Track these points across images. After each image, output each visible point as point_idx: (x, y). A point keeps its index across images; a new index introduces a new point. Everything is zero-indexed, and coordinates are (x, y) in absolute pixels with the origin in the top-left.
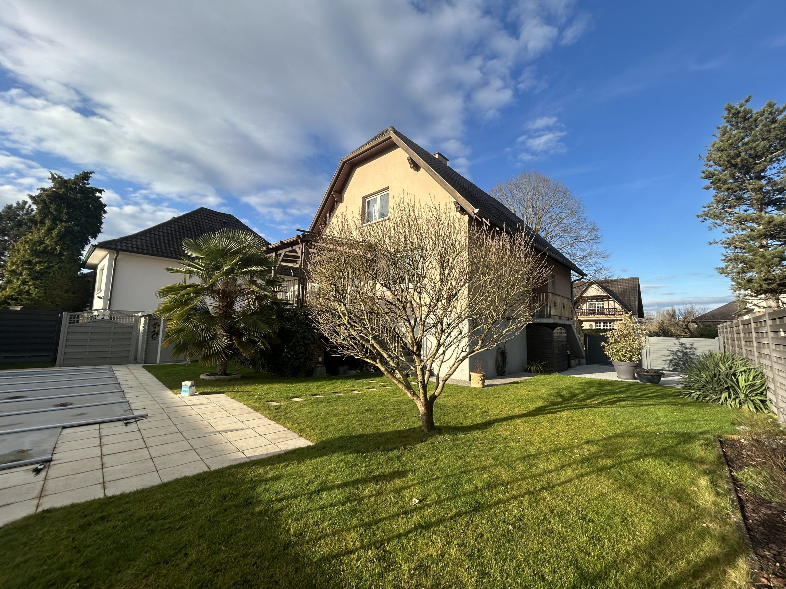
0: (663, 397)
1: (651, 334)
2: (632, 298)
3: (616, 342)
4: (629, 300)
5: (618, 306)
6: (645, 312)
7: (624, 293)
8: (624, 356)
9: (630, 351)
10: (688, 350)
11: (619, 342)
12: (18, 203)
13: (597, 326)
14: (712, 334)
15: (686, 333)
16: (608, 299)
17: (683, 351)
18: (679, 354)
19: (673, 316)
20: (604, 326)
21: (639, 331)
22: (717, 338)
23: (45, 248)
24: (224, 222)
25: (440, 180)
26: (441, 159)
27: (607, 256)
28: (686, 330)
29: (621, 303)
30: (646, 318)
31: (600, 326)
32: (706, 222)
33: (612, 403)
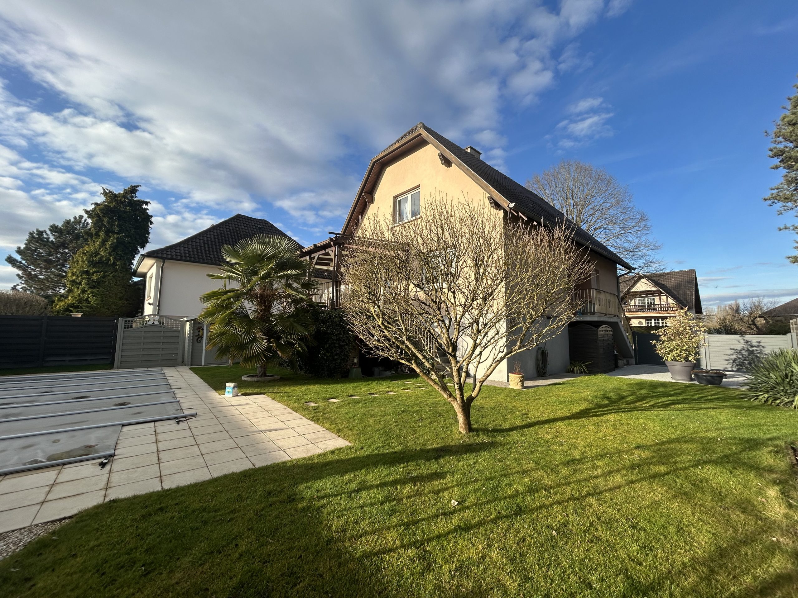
0: (724, 400)
1: (710, 332)
2: (688, 292)
3: (670, 340)
4: (685, 294)
5: (671, 301)
6: (703, 307)
7: (678, 287)
8: (679, 356)
9: (686, 350)
10: (754, 348)
11: (673, 340)
12: (75, 218)
13: (648, 323)
14: (783, 330)
15: (752, 329)
16: (659, 293)
17: (748, 350)
18: (743, 352)
19: (737, 310)
20: (655, 323)
21: (696, 328)
22: (789, 335)
23: (101, 258)
24: (259, 228)
25: (473, 175)
26: (474, 153)
27: (657, 248)
28: (753, 327)
29: (675, 298)
30: (704, 313)
31: (651, 323)
32: (774, 205)
33: (665, 406)
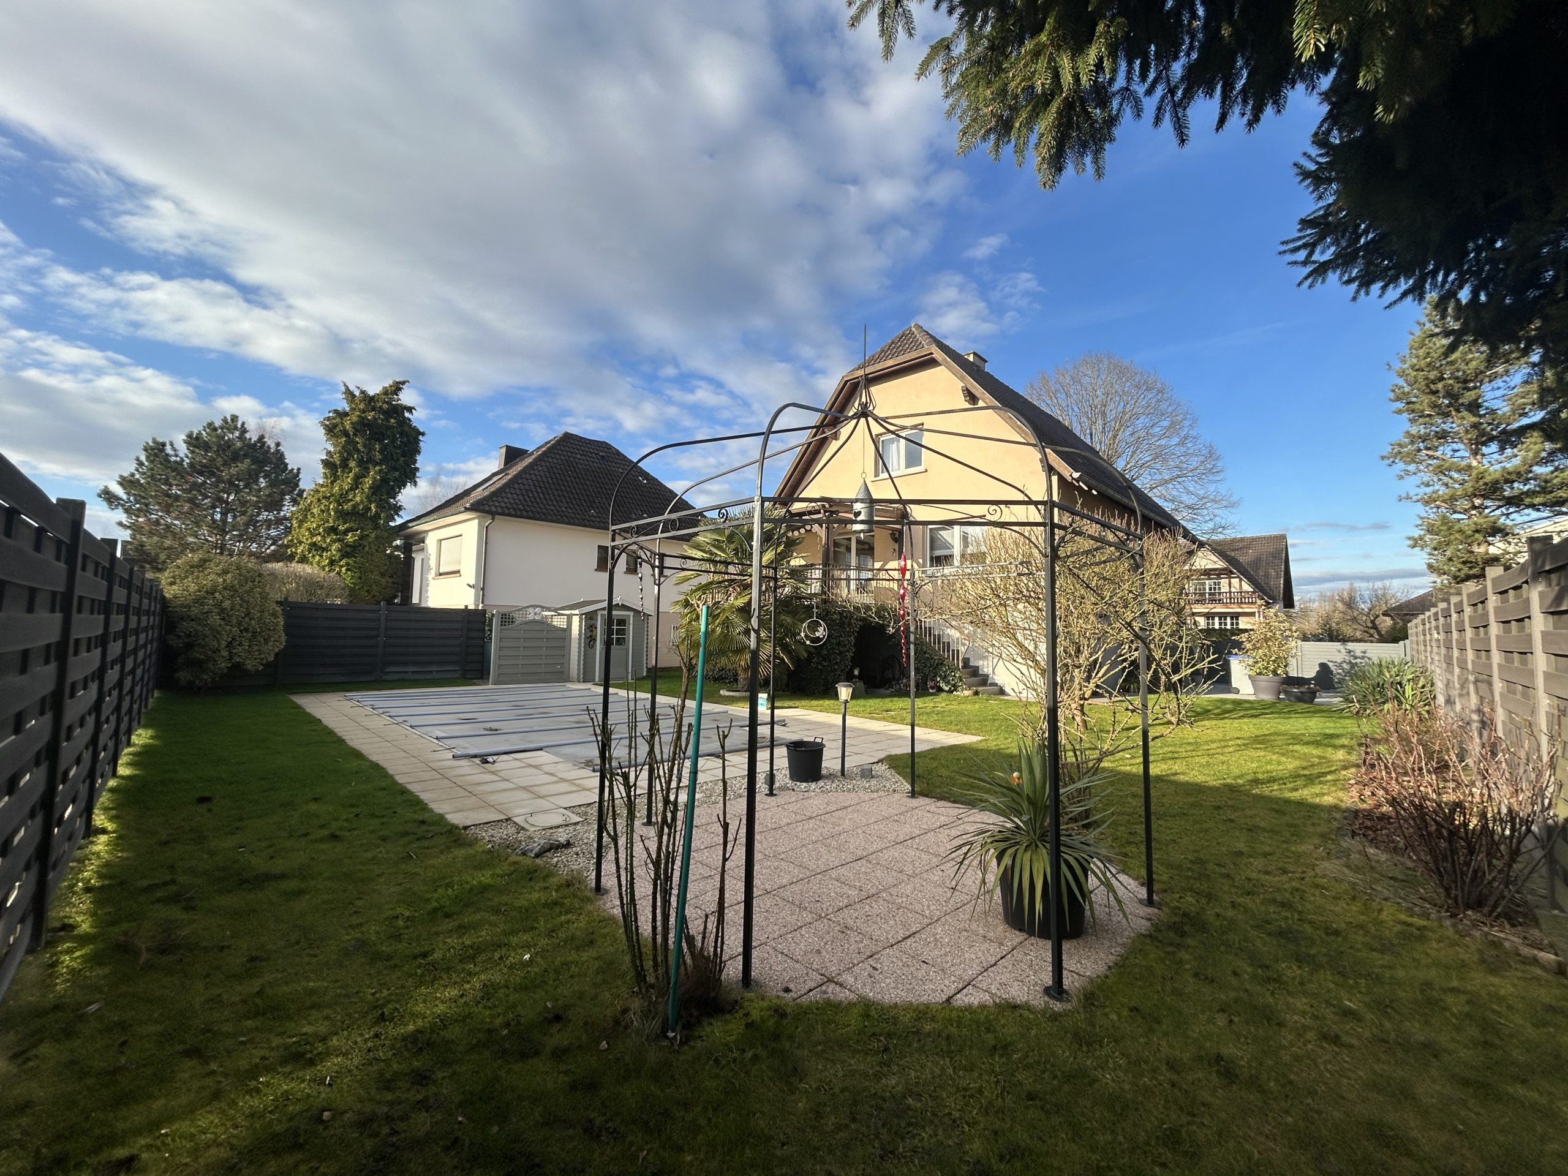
1: (1305, 638)
2: (1272, 572)
3: (1255, 648)
4: (1267, 576)
5: (1246, 587)
7: (1257, 562)
8: (1266, 668)
9: (1274, 661)
10: (1358, 661)
11: (1259, 648)
13: (1208, 624)
14: (1397, 636)
15: (1372, 636)
16: (1228, 573)
17: (1350, 662)
19: (1350, 604)
20: (1220, 624)
21: (1288, 633)
22: (1401, 643)
23: (354, 506)
24: (602, 457)
26: (979, 362)
28: (1372, 631)
29: (1252, 581)
30: (1297, 608)
31: (1213, 624)
32: (1394, 465)
